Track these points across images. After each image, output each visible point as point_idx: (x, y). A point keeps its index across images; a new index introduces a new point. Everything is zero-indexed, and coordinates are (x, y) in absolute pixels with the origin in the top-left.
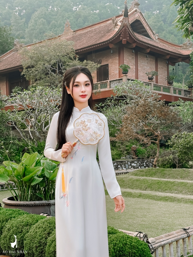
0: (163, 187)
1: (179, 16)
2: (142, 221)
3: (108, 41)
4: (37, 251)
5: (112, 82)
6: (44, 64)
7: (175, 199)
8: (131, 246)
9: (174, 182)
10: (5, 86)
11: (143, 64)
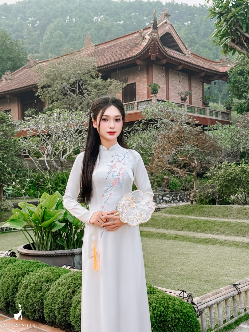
0: (203, 227)
1: (216, 30)
2: (181, 270)
3: (135, 56)
4: (60, 314)
5: (139, 103)
6: (62, 83)
7: (217, 241)
8: (174, 309)
9: (214, 222)
10: (17, 108)
11: (174, 82)
